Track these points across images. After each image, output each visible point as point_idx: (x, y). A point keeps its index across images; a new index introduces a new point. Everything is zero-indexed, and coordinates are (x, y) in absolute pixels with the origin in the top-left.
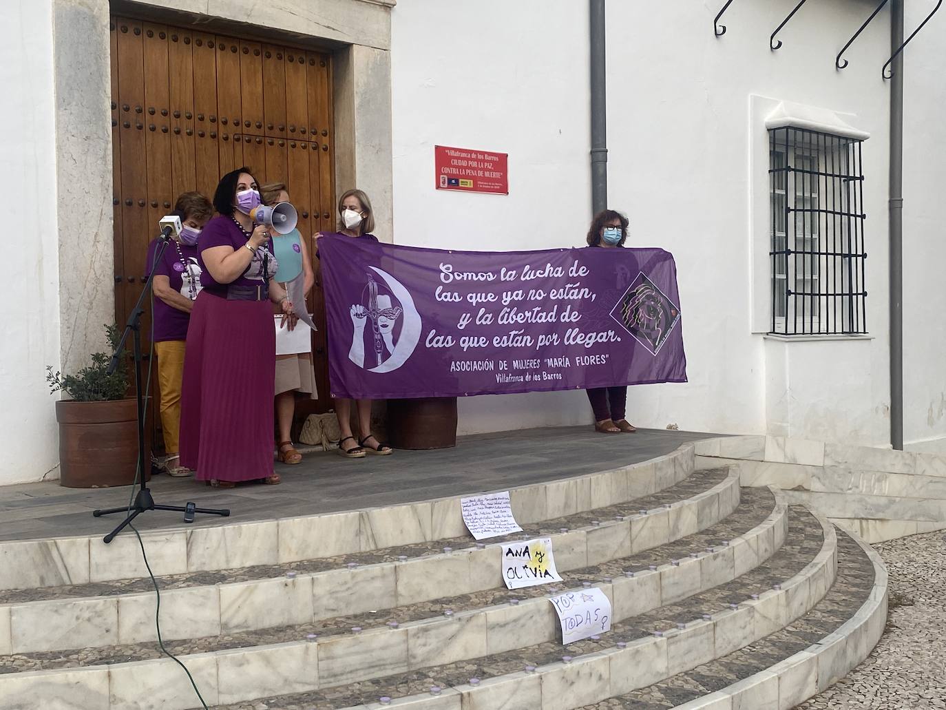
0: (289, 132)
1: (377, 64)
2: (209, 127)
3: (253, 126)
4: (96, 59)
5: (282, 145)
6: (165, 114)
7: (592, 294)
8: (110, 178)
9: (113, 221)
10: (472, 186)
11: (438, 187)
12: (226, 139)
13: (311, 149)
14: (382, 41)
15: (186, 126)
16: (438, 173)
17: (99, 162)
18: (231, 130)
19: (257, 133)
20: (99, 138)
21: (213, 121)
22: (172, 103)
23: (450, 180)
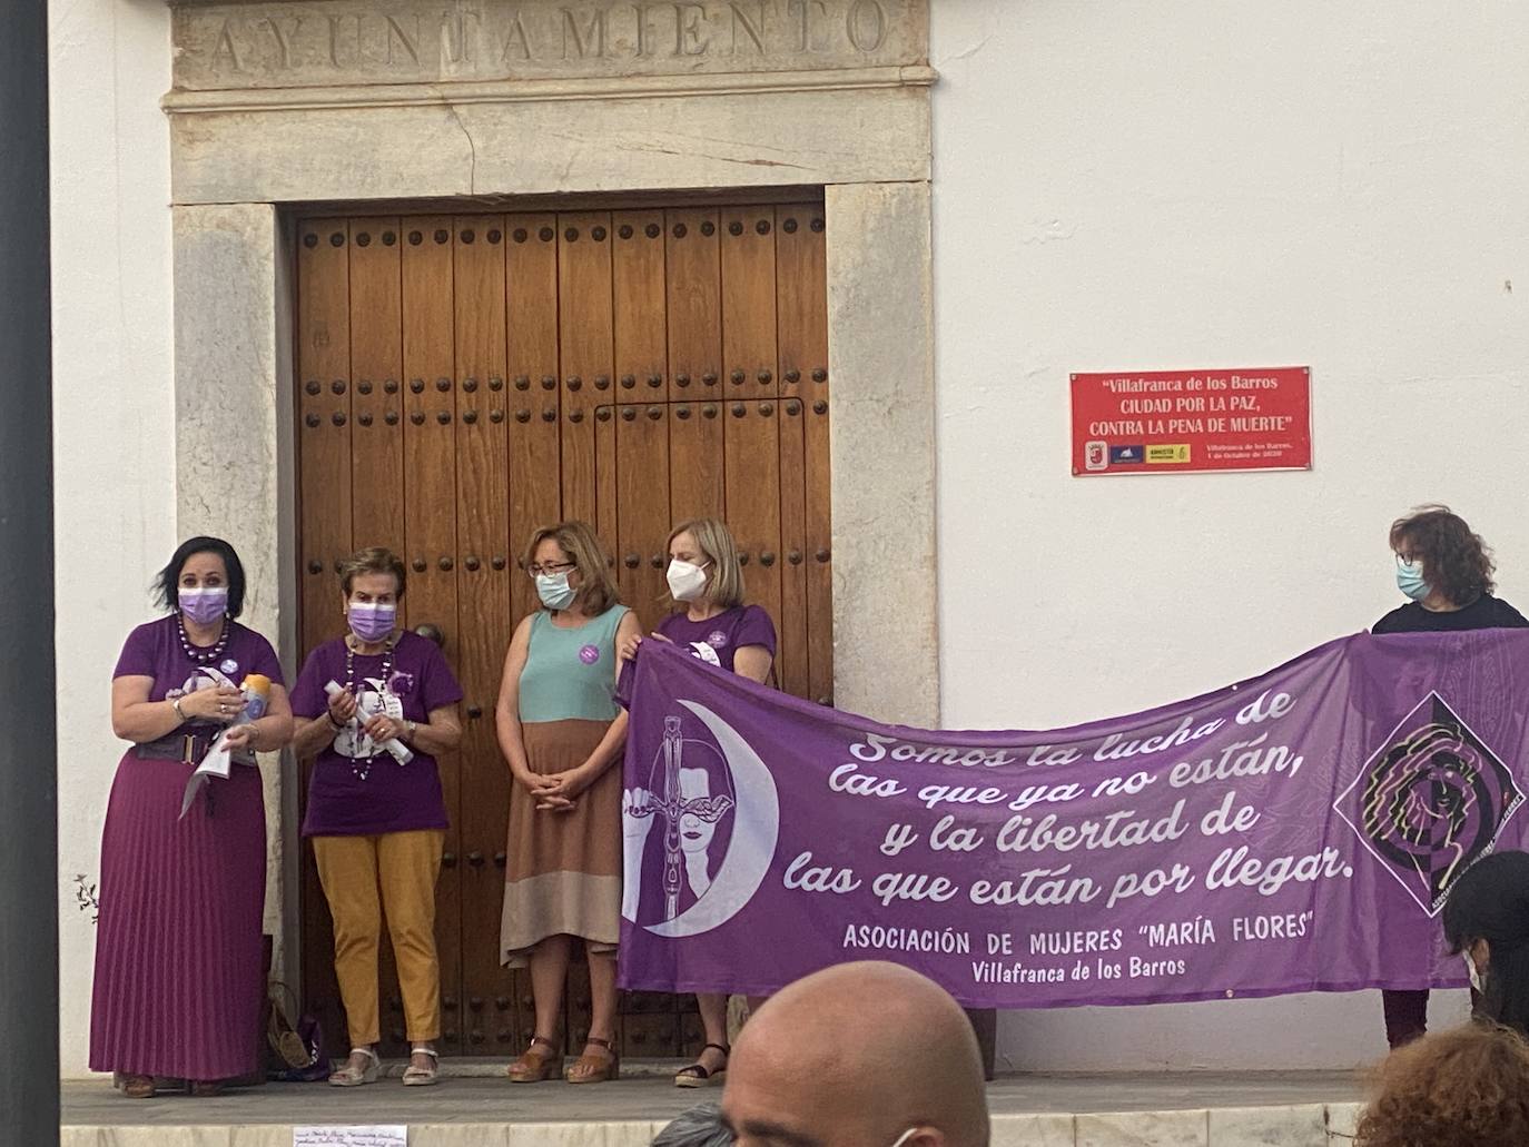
0: (728, 384)
1: (889, 216)
2: (540, 400)
3: (642, 384)
4: (249, 319)
5: (711, 414)
6: (444, 388)
7: (1294, 758)
8: (272, 532)
9: (277, 611)
10: (1187, 459)
11: (1079, 469)
12: (577, 418)
13: (784, 414)
14: (905, 164)
15: (489, 403)
16: (1080, 437)
17: (251, 506)
18: (592, 397)
19: (652, 398)
20: (252, 462)
21: (548, 386)
22: (461, 366)
23: (1115, 453)
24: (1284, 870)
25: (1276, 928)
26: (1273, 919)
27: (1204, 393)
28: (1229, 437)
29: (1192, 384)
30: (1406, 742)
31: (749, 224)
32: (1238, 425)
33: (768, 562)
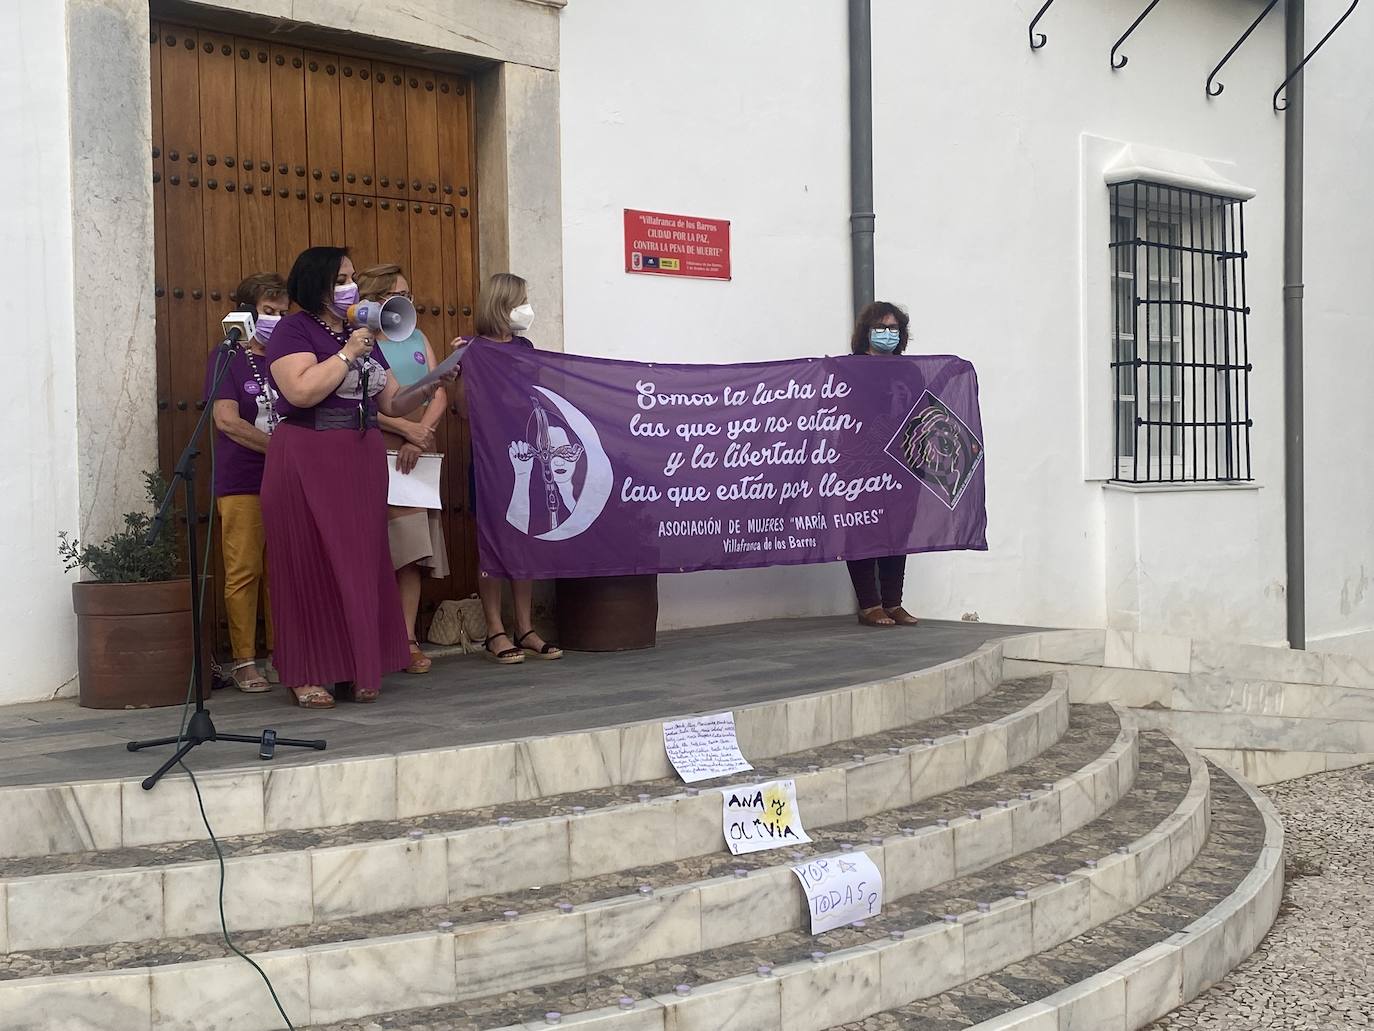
0: (412, 190)
1: (539, 90)
2: (294, 184)
3: (359, 181)
4: (130, 84)
5: (401, 209)
6: (230, 165)
7: (856, 423)
8: (150, 257)
9: (155, 321)
10: (678, 269)
11: (629, 269)
12: (320, 200)
13: (443, 214)
14: (546, 58)
15: (261, 181)
16: (629, 249)
17: (134, 235)
18: (327, 188)
19: (365, 192)
20: (134, 198)
21: (301, 174)
22: (241, 148)
23: (646, 260)
24: (859, 486)
25: (858, 519)
26: (856, 514)
27: (684, 230)
28: (696, 257)
29: (680, 224)
30: (919, 417)
31: (421, 82)
32: (700, 251)
33: (436, 313)
